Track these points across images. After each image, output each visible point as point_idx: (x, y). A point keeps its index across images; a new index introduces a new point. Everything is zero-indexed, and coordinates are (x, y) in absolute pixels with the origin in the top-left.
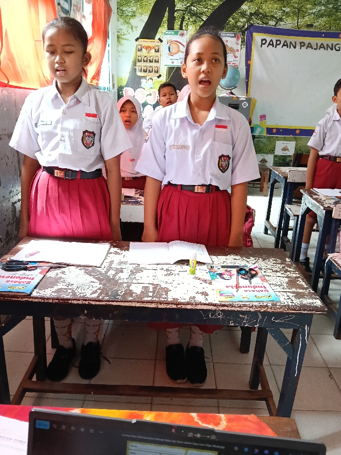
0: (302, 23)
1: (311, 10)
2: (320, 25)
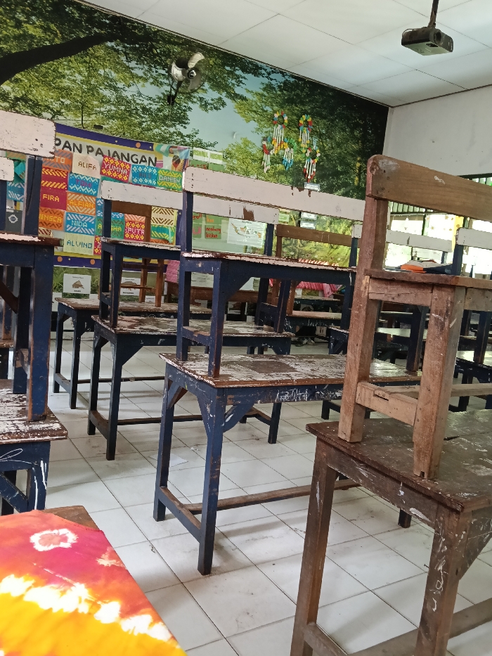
0: (88, 122)
1: (98, 107)
2: (111, 128)
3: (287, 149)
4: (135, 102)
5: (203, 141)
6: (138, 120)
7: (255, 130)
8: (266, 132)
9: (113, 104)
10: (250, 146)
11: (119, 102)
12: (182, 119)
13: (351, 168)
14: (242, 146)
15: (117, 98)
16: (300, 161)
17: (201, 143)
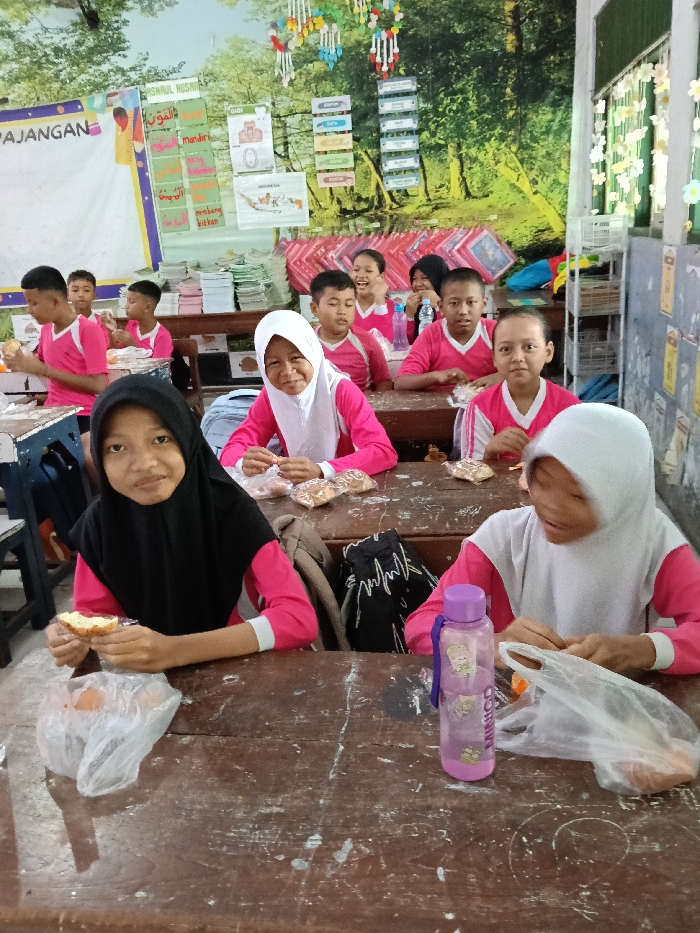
2: (19, 96)
3: (324, 28)
4: (41, 45)
5: (160, 69)
6: (52, 71)
7: (249, 16)
8: (274, 11)
9: (13, 60)
10: (246, 48)
11: (19, 53)
12: (117, 46)
13: (491, 20)
14: (232, 54)
15: (16, 49)
16: (359, 43)
17: (156, 74)
